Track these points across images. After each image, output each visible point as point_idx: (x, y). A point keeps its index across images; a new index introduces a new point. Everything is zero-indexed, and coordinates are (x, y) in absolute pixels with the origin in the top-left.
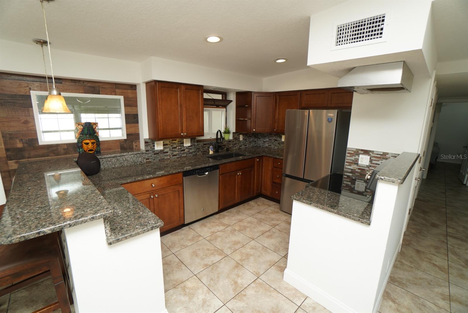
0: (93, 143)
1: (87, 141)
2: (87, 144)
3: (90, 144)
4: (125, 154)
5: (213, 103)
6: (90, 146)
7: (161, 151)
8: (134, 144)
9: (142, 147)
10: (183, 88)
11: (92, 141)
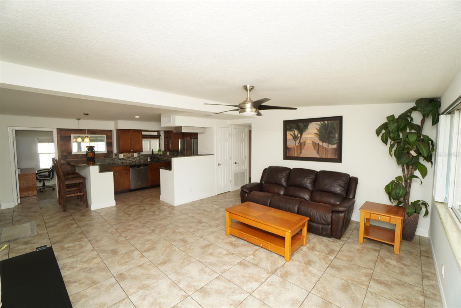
0: (92, 154)
1: (90, 153)
2: (90, 154)
3: (91, 154)
4: (106, 159)
5: (150, 136)
6: (91, 155)
7: (122, 159)
8: (110, 155)
9: (114, 156)
10: (132, 131)
11: (92, 153)
